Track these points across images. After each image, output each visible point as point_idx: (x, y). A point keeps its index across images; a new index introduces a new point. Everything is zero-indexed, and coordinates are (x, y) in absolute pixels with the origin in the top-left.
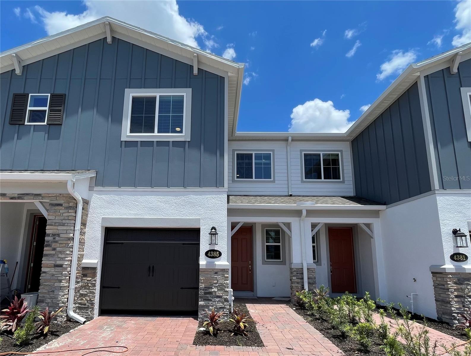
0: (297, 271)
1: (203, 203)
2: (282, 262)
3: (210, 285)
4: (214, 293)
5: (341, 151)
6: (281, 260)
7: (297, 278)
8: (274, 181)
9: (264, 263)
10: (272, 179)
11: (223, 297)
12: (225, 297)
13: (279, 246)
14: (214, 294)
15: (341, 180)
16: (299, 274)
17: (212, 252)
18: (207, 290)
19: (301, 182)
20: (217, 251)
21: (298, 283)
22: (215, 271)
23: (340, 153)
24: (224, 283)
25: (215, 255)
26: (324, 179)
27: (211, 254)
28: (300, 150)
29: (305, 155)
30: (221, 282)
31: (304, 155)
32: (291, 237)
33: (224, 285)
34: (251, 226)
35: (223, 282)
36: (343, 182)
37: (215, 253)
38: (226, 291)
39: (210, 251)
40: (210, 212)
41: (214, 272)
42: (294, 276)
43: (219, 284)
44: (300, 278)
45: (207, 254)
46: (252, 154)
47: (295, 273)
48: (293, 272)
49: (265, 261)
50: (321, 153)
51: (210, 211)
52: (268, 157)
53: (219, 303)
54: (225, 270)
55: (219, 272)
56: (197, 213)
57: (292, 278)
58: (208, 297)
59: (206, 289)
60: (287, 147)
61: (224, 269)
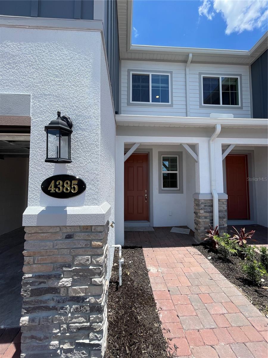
0: (205, 203)
1: (38, 57)
2: (179, 190)
3: (54, 269)
4: (62, 290)
5: (240, 75)
6: (178, 189)
7: (205, 212)
8: (171, 106)
9: (161, 192)
10: (170, 103)
11: (88, 300)
12: (92, 300)
13: (176, 174)
14: (62, 292)
15: (240, 105)
16: (207, 207)
17: (61, 182)
18: (44, 283)
19: (200, 107)
20: (71, 178)
21: (206, 218)
22: (65, 231)
23: (239, 77)
24: (88, 263)
25: (67, 189)
26: (223, 104)
27: (56, 186)
28: (199, 73)
29: (205, 79)
30: (81, 262)
31: (203, 78)
32: (197, 162)
33: (91, 267)
34: (148, 154)
35: (88, 260)
36: (241, 108)
37: (67, 183)
38: (94, 283)
39: (55, 178)
40: (56, 79)
41: (63, 233)
42: (201, 209)
43: (77, 265)
44: (209, 211)
45: (46, 187)
46: (148, 76)
47: (203, 205)
48: (201, 204)
49: (162, 190)
50: (220, 77)
51: (57, 76)
52: (165, 80)
53: (76, 318)
54: (93, 228)
55: (78, 234)
56: (23, 83)
57: (200, 211)
58: (45, 302)
59: (41, 280)
60: (185, 70)
61: (91, 226)
